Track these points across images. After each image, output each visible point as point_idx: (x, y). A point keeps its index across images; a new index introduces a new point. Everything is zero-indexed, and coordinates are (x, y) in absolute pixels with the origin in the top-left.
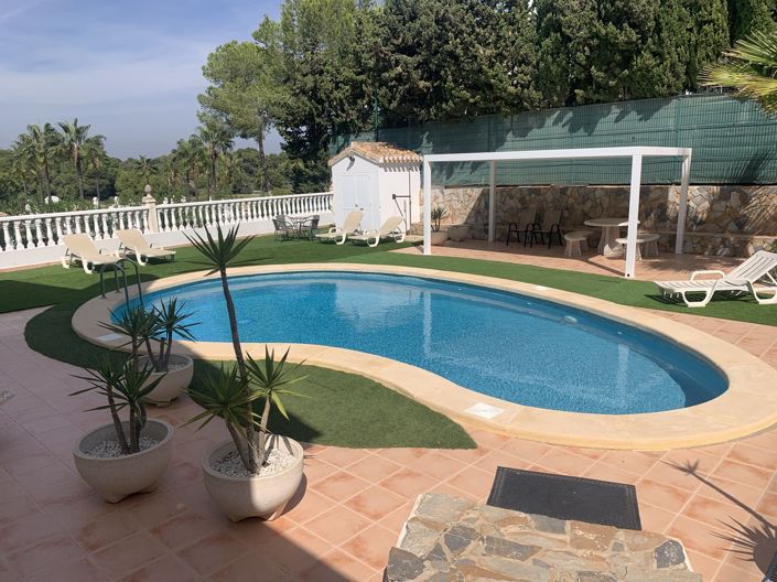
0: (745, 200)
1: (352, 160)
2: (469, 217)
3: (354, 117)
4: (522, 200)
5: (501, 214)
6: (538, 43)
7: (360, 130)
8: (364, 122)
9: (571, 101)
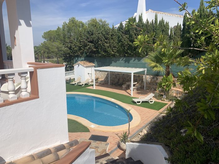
0: (157, 79)
1: (79, 65)
2: (105, 78)
3: (80, 54)
4: (116, 76)
5: (111, 78)
6: (118, 44)
7: (81, 57)
8: (82, 55)
9: (125, 56)
